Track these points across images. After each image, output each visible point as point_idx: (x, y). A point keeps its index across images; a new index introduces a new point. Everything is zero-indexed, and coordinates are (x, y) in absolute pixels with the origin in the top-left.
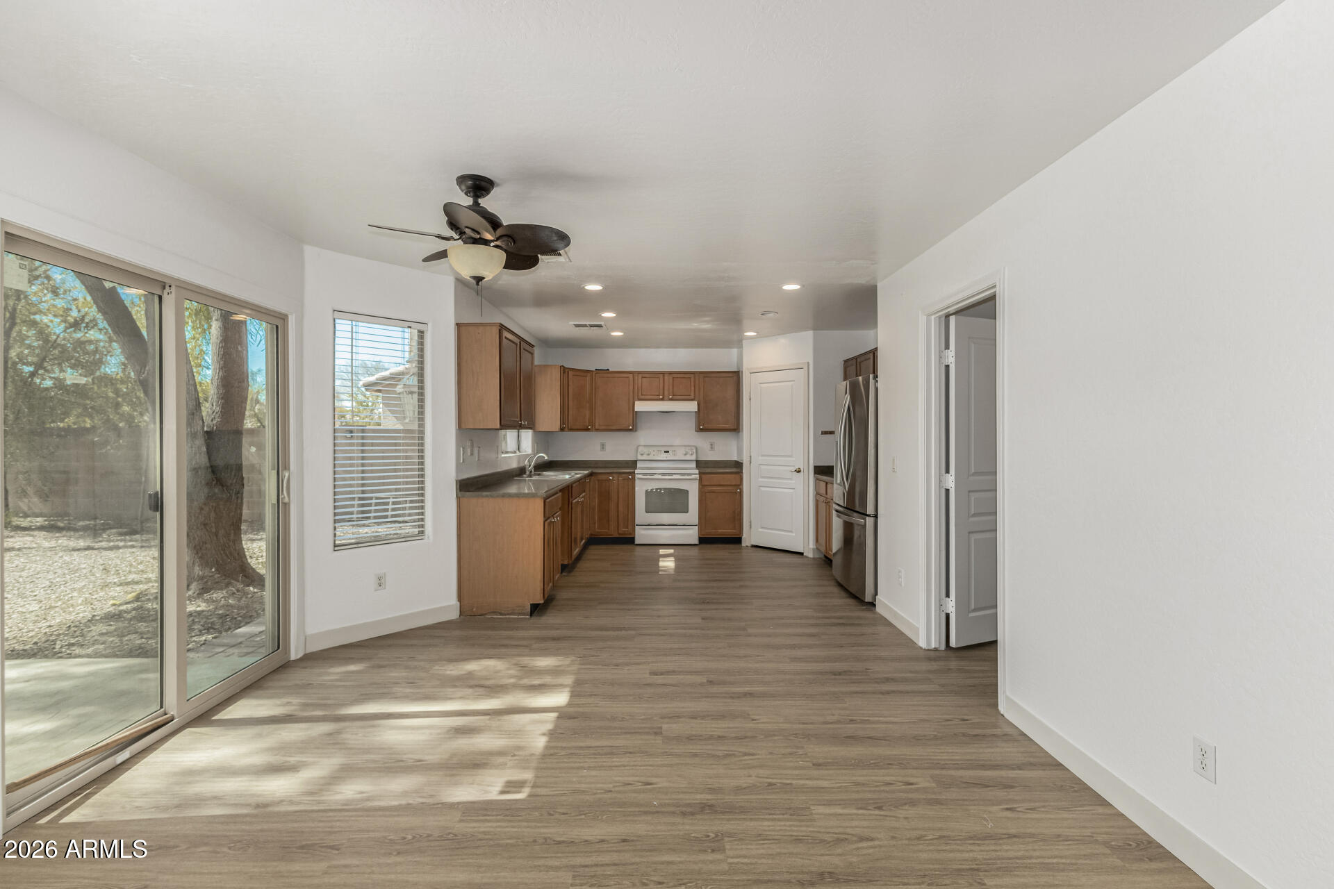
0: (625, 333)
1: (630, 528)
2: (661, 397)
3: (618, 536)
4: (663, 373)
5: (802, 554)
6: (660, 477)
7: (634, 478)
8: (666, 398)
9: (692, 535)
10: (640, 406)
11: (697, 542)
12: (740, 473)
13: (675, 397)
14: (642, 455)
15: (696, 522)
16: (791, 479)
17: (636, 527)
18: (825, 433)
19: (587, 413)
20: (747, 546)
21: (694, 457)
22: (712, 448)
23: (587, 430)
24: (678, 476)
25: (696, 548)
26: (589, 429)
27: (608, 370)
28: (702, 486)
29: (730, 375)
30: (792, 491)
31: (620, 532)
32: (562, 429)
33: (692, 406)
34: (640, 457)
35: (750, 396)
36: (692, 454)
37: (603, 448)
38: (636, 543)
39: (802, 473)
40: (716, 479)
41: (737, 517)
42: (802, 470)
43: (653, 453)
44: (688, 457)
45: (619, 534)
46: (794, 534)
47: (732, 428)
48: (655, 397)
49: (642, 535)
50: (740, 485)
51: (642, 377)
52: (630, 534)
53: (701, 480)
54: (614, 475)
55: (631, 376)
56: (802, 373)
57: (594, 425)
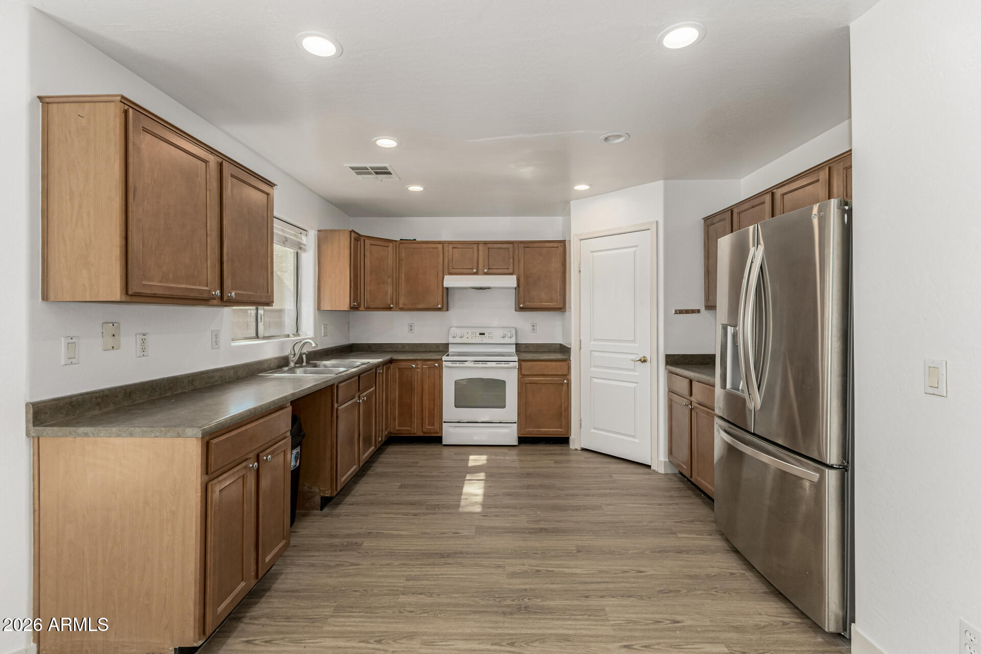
0: (425, 189)
1: (437, 425)
2: (475, 271)
3: (421, 434)
4: (477, 243)
5: (649, 467)
6: (472, 365)
7: (441, 367)
8: (480, 272)
9: (509, 434)
10: (450, 281)
11: (516, 443)
12: (567, 360)
13: (491, 271)
14: (454, 337)
15: (515, 419)
16: (634, 370)
17: (444, 424)
18: (681, 312)
19: (390, 290)
20: (576, 450)
21: (513, 341)
22: (533, 329)
23: (390, 309)
24: (494, 364)
25: (514, 452)
26: (392, 308)
27: (415, 240)
28: (522, 375)
29: (555, 245)
30: (634, 385)
31: (424, 430)
32: (354, 308)
33: (511, 281)
34: (451, 340)
35: (580, 268)
36: (510, 337)
37: (411, 330)
38: (443, 443)
39: (648, 364)
40: (538, 367)
41: (563, 413)
42: (649, 359)
43: (466, 335)
44: (507, 341)
45: (425, 433)
46: (637, 441)
47: (558, 306)
48: (469, 271)
49: (451, 434)
50: (567, 375)
51: (453, 248)
52: (437, 433)
53: (520, 368)
54: (418, 362)
55: (440, 246)
56: (648, 236)
57: (397, 304)
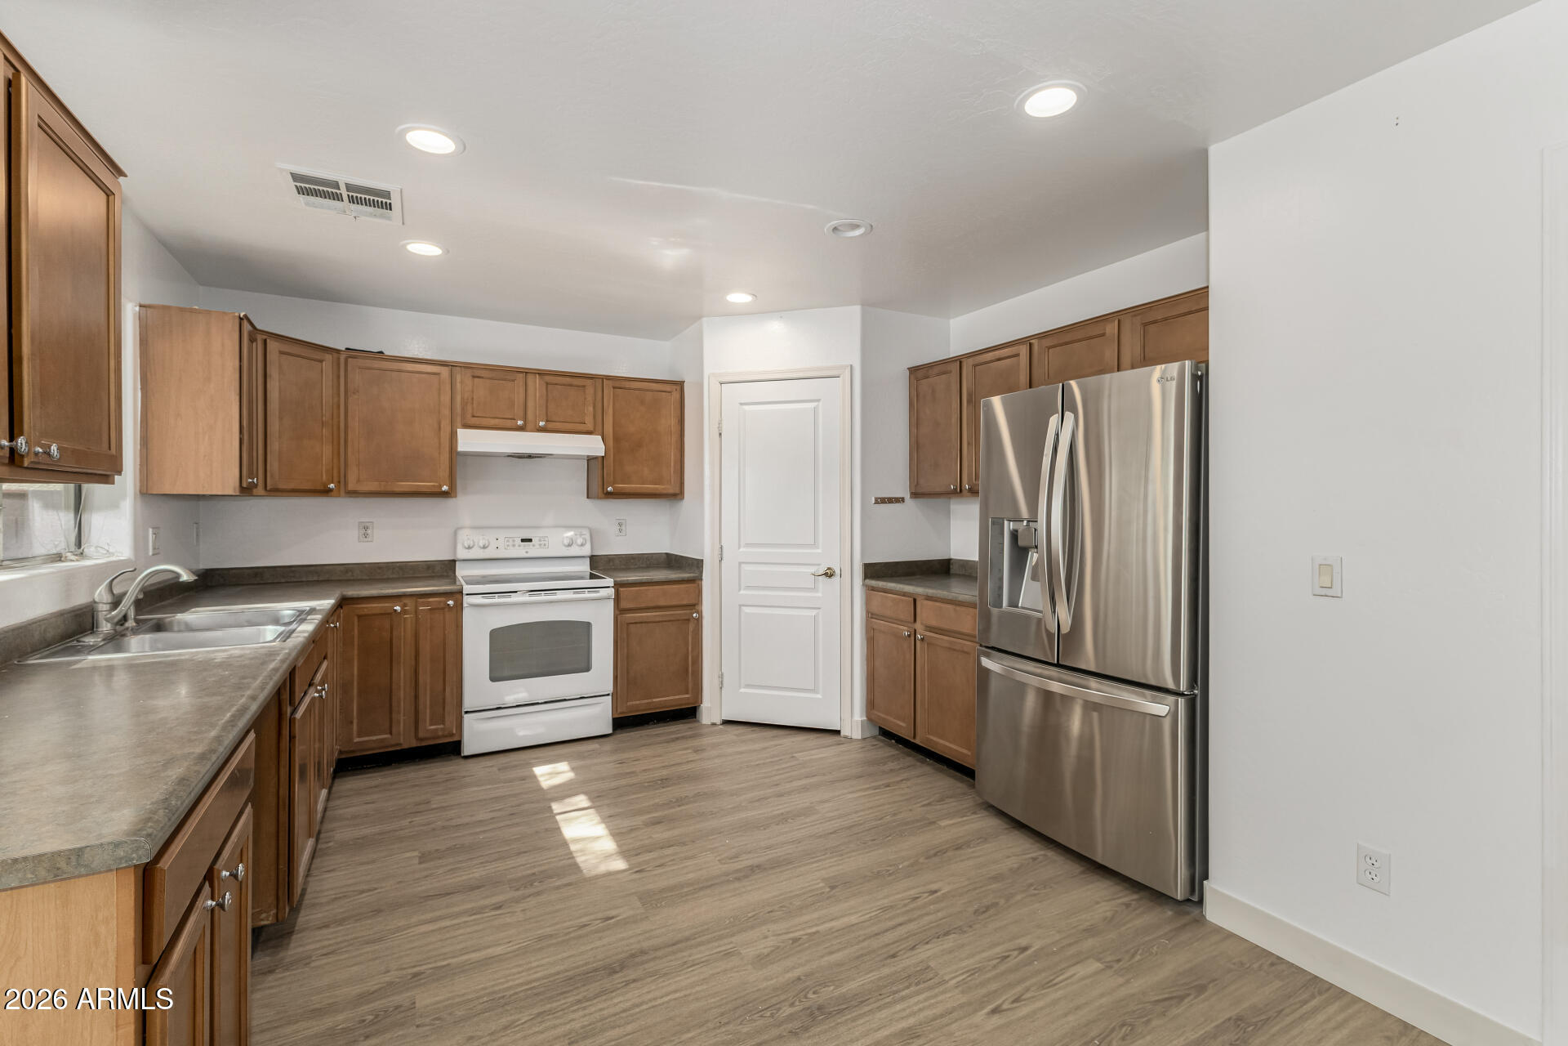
0: (447, 251)
1: (450, 720)
2: (520, 423)
3: (414, 744)
4: (526, 372)
5: (837, 732)
6: (527, 598)
7: (459, 606)
8: (529, 426)
9: (597, 717)
10: (470, 441)
11: (610, 731)
12: (696, 581)
13: (551, 426)
14: (469, 548)
15: (610, 688)
16: (815, 589)
17: (466, 716)
18: (882, 501)
19: (327, 451)
20: (714, 724)
21: (587, 551)
22: (620, 531)
23: (326, 492)
24: (569, 595)
25: (608, 745)
26: (331, 490)
27: (381, 352)
28: (619, 610)
29: (667, 388)
30: (814, 613)
31: (421, 734)
32: (246, 490)
33: (594, 445)
34: (462, 554)
35: (720, 428)
36: (582, 545)
37: (366, 535)
38: (464, 754)
39: (836, 579)
40: (651, 595)
41: (689, 670)
42: (838, 572)
43: (494, 544)
44: (575, 551)
45: (422, 740)
46: (819, 696)
47: (671, 491)
48: (509, 423)
49: (477, 734)
50: (695, 605)
51: (474, 377)
52: (452, 735)
53: (617, 599)
54: (407, 601)
55: (445, 371)
56: (839, 387)
57: (342, 481)
